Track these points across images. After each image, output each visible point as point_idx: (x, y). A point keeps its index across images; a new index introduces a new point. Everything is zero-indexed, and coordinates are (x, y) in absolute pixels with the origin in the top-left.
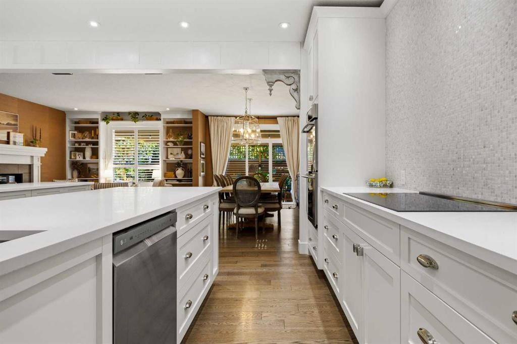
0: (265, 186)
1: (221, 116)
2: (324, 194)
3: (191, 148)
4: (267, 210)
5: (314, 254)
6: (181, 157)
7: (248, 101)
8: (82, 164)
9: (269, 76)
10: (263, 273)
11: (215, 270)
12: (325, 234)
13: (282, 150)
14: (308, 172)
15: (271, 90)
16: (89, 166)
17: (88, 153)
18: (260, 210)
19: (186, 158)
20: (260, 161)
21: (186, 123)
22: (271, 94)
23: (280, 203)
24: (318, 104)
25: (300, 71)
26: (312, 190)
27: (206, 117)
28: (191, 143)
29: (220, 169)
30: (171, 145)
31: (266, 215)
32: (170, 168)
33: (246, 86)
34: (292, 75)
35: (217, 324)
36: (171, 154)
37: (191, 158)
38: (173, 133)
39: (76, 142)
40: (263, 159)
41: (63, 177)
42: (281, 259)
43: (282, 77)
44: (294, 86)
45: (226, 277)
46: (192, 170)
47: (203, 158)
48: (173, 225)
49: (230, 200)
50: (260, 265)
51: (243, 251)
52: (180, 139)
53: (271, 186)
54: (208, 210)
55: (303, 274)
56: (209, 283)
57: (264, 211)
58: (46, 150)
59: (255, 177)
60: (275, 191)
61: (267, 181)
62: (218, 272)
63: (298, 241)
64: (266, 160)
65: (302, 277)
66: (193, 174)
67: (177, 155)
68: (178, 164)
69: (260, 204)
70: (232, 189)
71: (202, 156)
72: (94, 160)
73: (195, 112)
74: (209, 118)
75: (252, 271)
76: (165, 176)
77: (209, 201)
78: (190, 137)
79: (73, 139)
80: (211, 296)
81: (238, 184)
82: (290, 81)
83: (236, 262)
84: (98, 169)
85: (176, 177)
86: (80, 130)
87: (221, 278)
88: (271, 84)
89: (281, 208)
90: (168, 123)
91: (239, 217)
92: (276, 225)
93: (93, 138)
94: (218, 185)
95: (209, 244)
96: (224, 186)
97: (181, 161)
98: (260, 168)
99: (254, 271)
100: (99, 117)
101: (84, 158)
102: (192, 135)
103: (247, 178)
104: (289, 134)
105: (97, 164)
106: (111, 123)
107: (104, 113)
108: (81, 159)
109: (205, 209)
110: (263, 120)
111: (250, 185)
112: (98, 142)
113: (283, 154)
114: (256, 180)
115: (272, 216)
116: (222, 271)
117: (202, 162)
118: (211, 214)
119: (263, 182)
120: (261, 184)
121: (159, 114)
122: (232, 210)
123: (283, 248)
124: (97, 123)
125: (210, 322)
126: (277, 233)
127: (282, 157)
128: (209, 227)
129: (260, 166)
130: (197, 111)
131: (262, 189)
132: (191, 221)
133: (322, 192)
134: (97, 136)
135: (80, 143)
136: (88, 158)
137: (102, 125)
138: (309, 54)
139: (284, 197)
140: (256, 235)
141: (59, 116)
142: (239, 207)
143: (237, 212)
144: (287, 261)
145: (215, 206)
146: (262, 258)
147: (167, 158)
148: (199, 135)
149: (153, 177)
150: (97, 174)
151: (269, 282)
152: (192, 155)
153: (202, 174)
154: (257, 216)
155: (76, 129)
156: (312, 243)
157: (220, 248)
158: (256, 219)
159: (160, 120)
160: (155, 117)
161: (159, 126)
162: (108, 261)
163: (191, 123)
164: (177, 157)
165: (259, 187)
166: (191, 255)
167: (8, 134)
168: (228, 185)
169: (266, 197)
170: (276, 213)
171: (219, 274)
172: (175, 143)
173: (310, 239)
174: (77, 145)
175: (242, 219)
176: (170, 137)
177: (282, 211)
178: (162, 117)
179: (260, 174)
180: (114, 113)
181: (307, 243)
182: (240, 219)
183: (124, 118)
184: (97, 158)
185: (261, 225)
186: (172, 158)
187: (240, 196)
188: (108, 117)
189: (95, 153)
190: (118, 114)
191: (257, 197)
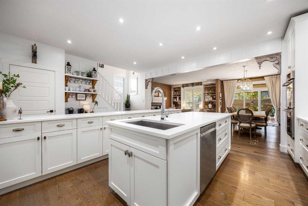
0: (256, 114)
1: (230, 80)
2: (300, 121)
3: (215, 95)
4: (257, 125)
5: (292, 153)
6: (210, 99)
7: (245, 72)
8: (176, 102)
9: (259, 60)
10: (255, 155)
11: (230, 148)
12: (301, 144)
13: (268, 94)
14: (287, 108)
15: (260, 67)
16: (178, 103)
17: (178, 99)
18: (253, 125)
19: (213, 100)
20: (252, 100)
21: (213, 85)
22: (260, 69)
23: (266, 123)
24: (295, 71)
25: (281, 53)
26: (290, 118)
27: (222, 82)
28: (215, 93)
29: (229, 104)
30: (206, 94)
31: (256, 128)
32: (206, 104)
33: (244, 65)
34: (276, 56)
35: (231, 169)
36: (206, 98)
37: (215, 100)
38: (207, 89)
39: (174, 95)
40: (254, 99)
41: (171, 107)
42: (267, 151)
43: (268, 59)
44: (276, 62)
45: (235, 152)
46: (215, 104)
47: (221, 99)
48: (215, 127)
49: (235, 119)
50: (253, 151)
51: (243, 143)
52: (210, 92)
53: (260, 113)
54: (227, 123)
55: (283, 163)
56: (227, 152)
57: (256, 126)
58: (167, 98)
59: (250, 109)
60: (263, 116)
61: (257, 111)
62: (230, 149)
63: (279, 145)
64: (257, 99)
65: (282, 163)
66: (216, 106)
67: (209, 98)
68: (209, 102)
69: (253, 122)
70: (237, 114)
71: (220, 99)
72: (180, 101)
73: (217, 80)
74: (224, 81)
75: (248, 153)
76: (204, 107)
77: (227, 119)
78: (215, 91)
79: (173, 94)
80: (227, 158)
81: (240, 112)
82: (274, 59)
83: (240, 147)
84: (181, 104)
85: (208, 107)
86: (175, 91)
87: (232, 152)
88: (260, 63)
89: (267, 125)
90: (205, 86)
91: (240, 127)
92: (263, 134)
93: (179, 93)
94: (229, 113)
95: (227, 137)
96: (232, 112)
97: (211, 101)
98: (252, 104)
99: (250, 153)
100: (181, 86)
101: (177, 100)
102: (215, 90)
103: (244, 109)
104: (273, 85)
105: (180, 102)
106: (185, 88)
107: (182, 84)
108: (176, 101)
109: (225, 122)
110: (254, 79)
111: (246, 112)
112: (181, 95)
113: (269, 95)
114: (250, 111)
115: (261, 129)
116: (232, 149)
117: (220, 101)
118: (228, 125)
119: (254, 111)
120: (253, 112)
121: (201, 83)
122: (237, 123)
123: (268, 146)
124: (180, 88)
125: (228, 167)
126: (264, 138)
127: (268, 97)
128: (227, 130)
129: (252, 102)
130: (218, 79)
131: (254, 115)
132: (221, 126)
133: (298, 119)
134: (180, 93)
135: (175, 95)
136: (178, 100)
137: (182, 88)
138: (288, 42)
139: (269, 120)
140: (251, 137)
141: (170, 87)
142: (240, 123)
143: (239, 125)
144: (271, 153)
145: (229, 121)
146: (255, 148)
147: (205, 100)
148: (219, 90)
149: (199, 107)
150: (180, 106)
151: (259, 161)
152: (215, 98)
153: (220, 106)
154: (251, 128)
155: (174, 91)
156: (290, 147)
157: (231, 140)
158: (250, 129)
159: (202, 85)
160: (200, 84)
161: (202, 87)
162: (199, 134)
163: (215, 85)
164: (209, 99)
165: (252, 113)
166: (221, 139)
167: (158, 94)
168: (234, 112)
169: (257, 119)
170: (263, 128)
171: (231, 150)
172: (208, 94)
173: (289, 145)
174: (175, 96)
175: (242, 128)
176: (206, 91)
177: (267, 127)
178: (203, 84)
179: (253, 107)
180: (185, 84)
181: (286, 146)
182: (241, 128)
183: (189, 85)
184: (181, 100)
185: (254, 133)
186: (207, 100)
187: (241, 117)
188: (184, 86)
189: (180, 99)
190: (187, 84)
191: (251, 119)
